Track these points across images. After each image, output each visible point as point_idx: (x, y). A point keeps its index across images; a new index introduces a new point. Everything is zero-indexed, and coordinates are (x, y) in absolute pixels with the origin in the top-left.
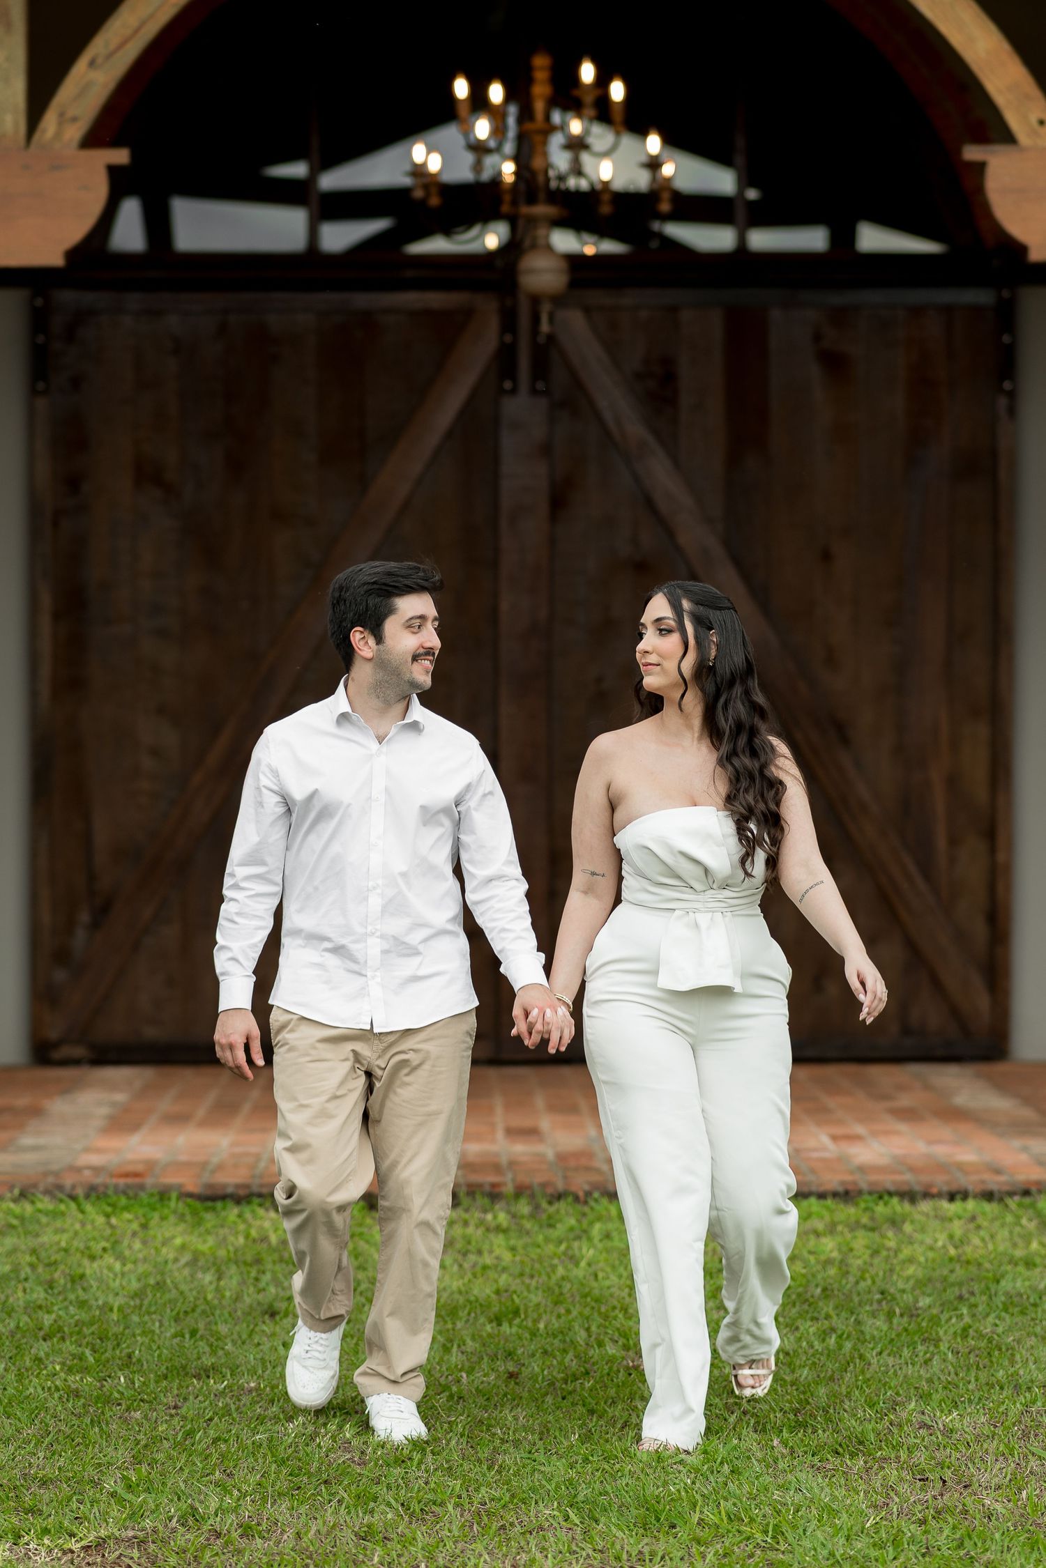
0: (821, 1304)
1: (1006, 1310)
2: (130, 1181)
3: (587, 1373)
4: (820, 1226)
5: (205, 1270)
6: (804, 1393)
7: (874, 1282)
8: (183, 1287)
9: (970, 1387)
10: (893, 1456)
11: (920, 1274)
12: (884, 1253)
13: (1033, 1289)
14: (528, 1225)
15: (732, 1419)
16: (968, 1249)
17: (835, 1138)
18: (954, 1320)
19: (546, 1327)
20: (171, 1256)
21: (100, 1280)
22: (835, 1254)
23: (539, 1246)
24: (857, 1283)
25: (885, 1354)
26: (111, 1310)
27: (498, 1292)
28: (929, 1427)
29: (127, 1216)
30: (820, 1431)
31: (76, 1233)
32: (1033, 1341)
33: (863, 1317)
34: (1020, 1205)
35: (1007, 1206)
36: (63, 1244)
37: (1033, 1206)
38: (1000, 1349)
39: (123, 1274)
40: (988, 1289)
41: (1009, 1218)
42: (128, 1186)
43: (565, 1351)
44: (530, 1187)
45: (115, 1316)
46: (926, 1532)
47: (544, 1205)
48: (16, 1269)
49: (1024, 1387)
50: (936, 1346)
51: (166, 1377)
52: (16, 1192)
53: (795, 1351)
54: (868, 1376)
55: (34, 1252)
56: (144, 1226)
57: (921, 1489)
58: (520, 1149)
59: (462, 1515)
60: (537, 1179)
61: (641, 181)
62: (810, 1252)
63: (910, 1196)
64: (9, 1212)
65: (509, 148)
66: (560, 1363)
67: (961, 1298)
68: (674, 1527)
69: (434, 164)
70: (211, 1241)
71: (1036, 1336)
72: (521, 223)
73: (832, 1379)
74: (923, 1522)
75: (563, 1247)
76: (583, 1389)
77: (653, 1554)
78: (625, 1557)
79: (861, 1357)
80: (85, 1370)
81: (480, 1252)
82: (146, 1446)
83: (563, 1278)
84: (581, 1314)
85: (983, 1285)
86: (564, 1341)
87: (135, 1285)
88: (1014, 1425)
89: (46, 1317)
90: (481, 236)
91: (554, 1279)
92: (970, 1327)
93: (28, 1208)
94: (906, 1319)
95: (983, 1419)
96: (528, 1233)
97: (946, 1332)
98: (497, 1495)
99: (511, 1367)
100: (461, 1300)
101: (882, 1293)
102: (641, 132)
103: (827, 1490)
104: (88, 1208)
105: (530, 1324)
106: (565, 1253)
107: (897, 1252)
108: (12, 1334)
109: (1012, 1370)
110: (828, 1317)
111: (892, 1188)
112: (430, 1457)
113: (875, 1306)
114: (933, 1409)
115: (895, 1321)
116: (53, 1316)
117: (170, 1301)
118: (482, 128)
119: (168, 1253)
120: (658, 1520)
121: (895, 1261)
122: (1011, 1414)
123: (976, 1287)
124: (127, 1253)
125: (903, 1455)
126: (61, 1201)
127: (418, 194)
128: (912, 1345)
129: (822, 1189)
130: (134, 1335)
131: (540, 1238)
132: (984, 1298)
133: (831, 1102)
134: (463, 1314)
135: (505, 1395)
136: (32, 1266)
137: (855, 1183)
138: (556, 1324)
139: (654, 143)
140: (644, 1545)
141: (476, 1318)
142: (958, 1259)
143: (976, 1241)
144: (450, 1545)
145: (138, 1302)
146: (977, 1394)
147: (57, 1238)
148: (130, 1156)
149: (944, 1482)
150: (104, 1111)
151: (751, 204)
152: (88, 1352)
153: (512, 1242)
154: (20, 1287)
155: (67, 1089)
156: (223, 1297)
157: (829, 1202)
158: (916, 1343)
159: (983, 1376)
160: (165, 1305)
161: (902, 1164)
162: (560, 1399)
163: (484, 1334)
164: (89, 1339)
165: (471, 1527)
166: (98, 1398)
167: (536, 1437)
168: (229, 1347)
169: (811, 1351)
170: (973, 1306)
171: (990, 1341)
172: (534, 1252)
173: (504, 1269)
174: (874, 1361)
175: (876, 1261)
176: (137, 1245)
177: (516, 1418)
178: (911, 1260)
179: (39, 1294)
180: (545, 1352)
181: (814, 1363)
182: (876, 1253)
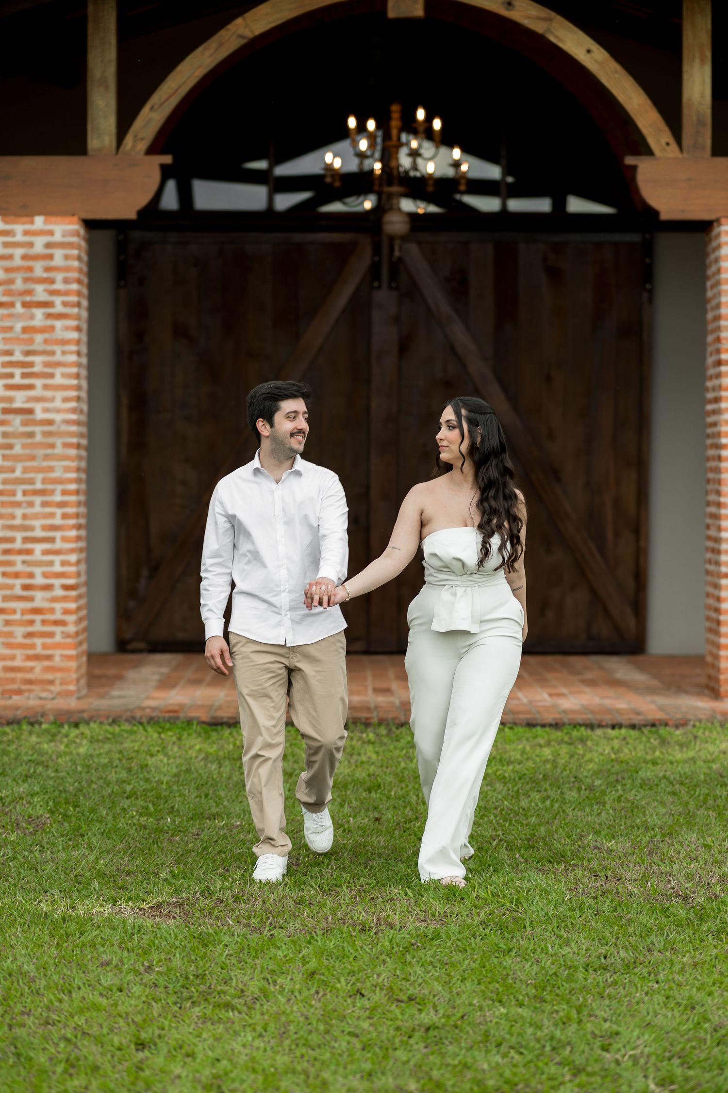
0: (542, 783)
1: (641, 787)
2: (171, 715)
3: (417, 818)
4: (542, 742)
5: (212, 762)
6: (533, 830)
7: (571, 772)
8: (201, 771)
9: (622, 828)
10: (580, 863)
11: (596, 768)
12: (576, 757)
13: (656, 776)
14: (385, 740)
15: (494, 843)
16: (622, 755)
17: (551, 695)
18: (613, 792)
19: (395, 794)
20: (194, 755)
21: (156, 767)
22: (550, 757)
23: (391, 751)
24: (562, 772)
25: (576, 810)
26: (162, 783)
27: (369, 775)
28: (599, 849)
29: (170, 733)
30: (541, 850)
31: (143, 743)
32: (656, 804)
33: (565, 790)
34: (650, 732)
35: (643, 732)
36: (136, 748)
37: (657, 732)
38: (638, 808)
39: (168, 764)
40: (632, 776)
41: (644, 739)
42: (170, 718)
43: (405, 807)
44: (386, 720)
45: (164, 786)
46: (597, 903)
47: (394, 729)
48: (111, 761)
49: (650, 828)
50: (604, 806)
51: (192, 819)
52: (110, 720)
53: (528, 808)
54: (567, 821)
55: (120, 752)
56: (179, 739)
57: (595, 881)
58: (381, 699)
59: (350, 892)
60: (391, 716)
61: (450, 172)
62: (537, 756)
63: (591, 726)
64: (107, 731)
65: (377, 155)
66: (403, 813)
67: (617, 781)
68: (463, 899)
69: (337, 163)
70: (215, 747)
71: (657, 801)
72: (384, 197)
73: (548, 823)
74: (595, 898)
75: (404, 752)
76: (415, 827)
77: (452, 913)
78: (437, 914)
79: (564, 811)
80: (149, 815)
81: (359, 754)
82: (182, 855)
83: (404, 769)
84: (414, 787)
85: (629, 774)
86: (405, 802)
87: (175, 770)
88: (645, 848)
89: (128, 786)
90: (362, 203)
91: (399, 769)
92: (622, 796)
93: (117, 729)
94: (588, 792)
95: (628, 845)
96: (385, 744)
97: (609, 799)
98: (369, 882)
99: (376, 815)
100: (350, 779)
101: (575, 778)
102: (451, 145)
103: (545, 881)
104: (149, 729)
105: (386, 792)
106: (405, 755)
107: (583, 756)
108: (110, 796)
109: (644, 819)
110: (546, 790)
111: (581, 722)
112: (333, 862)
113: (571, 785)
114: (602, 839)
115: (582, 792)
116: (131, 786)
117: (194, 779)
118: (363, 145)
119: (192, 753)
120: (455, 895)
121: (582, 761)
122: (643, 842)
123: (626, 776)
124: (170, 753)
125: (585, 863)
126: (135, 725)
127: (328, 180)
128: (591, 805)
129: (543, 722)
130: (175, 797)
131: (392, 747)
132: (630, 781)
133: (549, 676)
134: (351, 787)
135: (373, 830)
136: (120, 760)
137: (561, 719)
138: (400, 793)
139: (457, 153)
140: (447, 908)
141: (357, 789)
142: (616, 760)
143: (626, 751)
144: (344, 907)
145: (176, 779)
146: (625, 832)
147: (132, 745)
148: (171, 702)
149: (607, 877)
150: (156, 677)
151: (509, 185)
152: (150, 805)
153: (377, 749)
154: (113, 771)
155: (136, 665)
156: (222, 776)
157: (547, 729)
158: (592, 804)
159: (629, 822)
160: (191, 781)
161: (587, 709)
162: (402, 832)
163: (362, 797)
164: (151, 798)
165: (355, 898)
166: (156, 829)
167: (390, 852)
168: (226, 803)
169: (536, 809)
170: (625, 785)
171: (633, 803)
172: (388, 755)
173: (373, 764)
174: (571, 814)
175: (572, 761)
176: (176, 749)
177: (379, 842)
178: (591, 760)
179: (124, 775)
180: (395, 807)
181: (538, 815)
182: (572, 756)
